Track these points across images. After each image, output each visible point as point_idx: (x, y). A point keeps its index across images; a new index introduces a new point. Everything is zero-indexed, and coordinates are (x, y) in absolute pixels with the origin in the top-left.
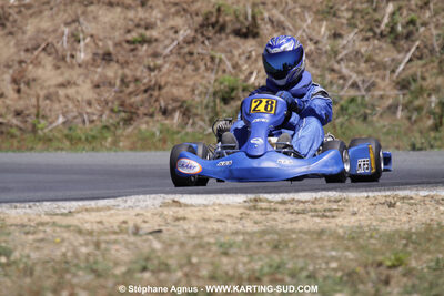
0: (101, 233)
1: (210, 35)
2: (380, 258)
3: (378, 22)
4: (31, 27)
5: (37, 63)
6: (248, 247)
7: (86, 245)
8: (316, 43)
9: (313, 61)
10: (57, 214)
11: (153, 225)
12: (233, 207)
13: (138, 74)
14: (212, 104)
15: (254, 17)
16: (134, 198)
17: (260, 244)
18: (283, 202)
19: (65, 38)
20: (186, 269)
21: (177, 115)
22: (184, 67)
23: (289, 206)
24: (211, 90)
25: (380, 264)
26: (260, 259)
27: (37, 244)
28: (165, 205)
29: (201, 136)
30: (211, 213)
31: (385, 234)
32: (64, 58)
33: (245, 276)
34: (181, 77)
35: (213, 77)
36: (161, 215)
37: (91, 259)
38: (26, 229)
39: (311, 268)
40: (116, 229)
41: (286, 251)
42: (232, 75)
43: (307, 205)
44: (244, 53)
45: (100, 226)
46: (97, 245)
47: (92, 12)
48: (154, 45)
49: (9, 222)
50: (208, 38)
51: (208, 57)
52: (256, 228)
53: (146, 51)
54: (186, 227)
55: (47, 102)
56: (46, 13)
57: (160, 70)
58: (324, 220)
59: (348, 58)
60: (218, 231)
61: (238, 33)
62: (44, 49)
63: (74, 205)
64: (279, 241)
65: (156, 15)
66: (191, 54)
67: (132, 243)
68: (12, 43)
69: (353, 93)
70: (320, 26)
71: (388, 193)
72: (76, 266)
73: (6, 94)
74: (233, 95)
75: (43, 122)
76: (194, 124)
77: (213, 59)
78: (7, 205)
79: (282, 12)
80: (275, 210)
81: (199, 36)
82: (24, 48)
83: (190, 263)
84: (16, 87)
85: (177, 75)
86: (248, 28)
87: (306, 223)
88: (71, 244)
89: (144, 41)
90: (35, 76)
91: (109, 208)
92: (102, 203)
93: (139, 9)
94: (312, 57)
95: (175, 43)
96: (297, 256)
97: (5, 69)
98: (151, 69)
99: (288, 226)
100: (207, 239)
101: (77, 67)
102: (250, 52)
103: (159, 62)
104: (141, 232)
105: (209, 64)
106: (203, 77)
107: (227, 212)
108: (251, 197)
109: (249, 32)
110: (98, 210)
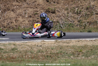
0: (32, 46)
1: (47, 13)
2: (78, 50)
3: (75, 11)
4: (18, 12)
5: (19, 18)
6: (56, 49)
7: (30, 48)
8: (65, 14)
10: (24, 43)
11: (40, 45)
12: (53, 42)
13: (35, 19)
15: (55, 10)
16: (37, 40)
17: (58, 48)
18: (61, 41)
19: (24, 13)
23: (62, 42)
25: (78, 51)
26: (58, 50)
27: (21, 48)
28: (42, 41)
30: (49, 43)
31: (78, 46)
32: (23, 17)
33: (56, 53)
36: (41, 43)
37: (31, 50)
38: (20, 45)
39: (66, 52)
40: (34, 45)
43: (65, 41)
44: (53, 16)
46: (31, 48)
47: (28, 9)
48: (38, 14)
49: (17, 44)
52: (57, 45)
54: (46, 45)
55: (21, 24)
56: (21, 9)
58: (68, 44)
59: (70, 17)
60: (51, 46)
61: (52, 13)
62: (20, 15)
63: (27, 41)
64: (61, 48)
65: (38, 9)
67: (37, 48)
68: (15, 14)
69: (71, 23)
70: (65, 12)
71: (78, 39)
72: (28, 51)
79: (59, 9)
82: (17, 15)
83: (47, 51)
84: (15, 21)
87: (65, 44)
88: (27, 48)
89: (36, 14)
90: (18, 20)
91: (33, 42)
92: (32, 41)
93: (36, 9)
96: (64, 50)
98: (38, 19)
99: (62, 45)
100: (49, 47)
101: (26, 18)
104: (38, 46)
108: (56, 40)
109: (54, 12)
110: (31, 42)
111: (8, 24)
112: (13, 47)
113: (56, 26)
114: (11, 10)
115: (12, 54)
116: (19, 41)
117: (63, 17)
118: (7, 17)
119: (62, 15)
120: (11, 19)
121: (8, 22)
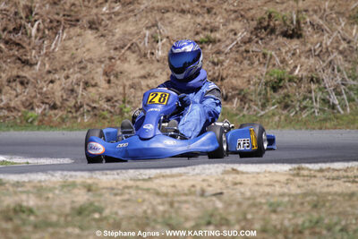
0: (174, 194)
1: (263, 36)
4: (119, 30)
5: (124, 59)
6: (292, 206)
7: (163, 204)
8: (349, 42)
9: (346, 57)
10: (139, 180)
11: (217, 188)
12: (281, 174)
14: (263, 92)
15: (298, 22)
16: (200, 167)
17: (302, 204)
18: (321, 170)
19: (146, 39)
20: (243, 224)
21: (236, 100)
22: (241, 62)
23: (326, 173)
24: (263, 80)
26: (303, 216)
27: (123, 204)
28: (226, 172)
29: (255, 118)
30: (263, 179)
32: (145, 55)
33: (291, 229)
34: (239, 70)
35: (265, 70)
36: (222, 180)
37: (167, 215)
38: (115, 191)
39: (343, 223)
40: (186, 191)
41: (323, 210)
42: (280, 68)
43: (341, 172)
44: (289, 51)
45: (173, 189)
46: (171, 204)
47: (168, 18)
48: (218, 44)
49: (101, 186)
50: (261, 39)
51: (260, 54)
52: (299, 191)
53: (211, 49)
54: (242, 190)
55: (132, 90)
56: (131, 19)
57: (222, 65)
58: (355, 185)
60: (268, 194)
61: (285, 34)
62: (129, 48)
63: (153, 172)
64: (318, 202)
65: (219, 20)
66: (247, 51)
67: (199, 203)
68: (104, 44)
70: (352, 29)
72: (155, 221)
73: (99, 83)
74: (281, 84)
75: (128, 106)
76: (249, 108)
77: (265, 55)
78: (100, 172)
79: (321, 18)
80: (315, 176)
81: (254, 37)
82: (113, 47)
83: (245, 219)
84: (107, 78)
85: (235, 69)
86: (293, 30)
87: (338, 187)
88: (151, 203)
89: (209, 41)
90: (122, 70)
91: (180, 175)
92: (175, 171)
93: (206, 15)
94: (346, 54)
95: (235, 43)
96: (333, 214)
97: (98, 64)
98: (215, 64)
99: (325, 190)
100: (259, 200)
101: (156, 62)
102: (295, 50)
103: (222, 58)
104: (207, 194)
105: (261, 60)
106: (257, 70)
107: (276, 178)
108: (296, 166)
109: (294, 34)
110: (172, 176)
111: (72, 91)
112: (82, 198)
113: (305, 98)
114: (84, 22)
115: (77, 231)
116: (115, 172)
117: (340, 57)
118: (66, 58)
119: (337, 48)
120: (84, 68)
121: (70, 80)
